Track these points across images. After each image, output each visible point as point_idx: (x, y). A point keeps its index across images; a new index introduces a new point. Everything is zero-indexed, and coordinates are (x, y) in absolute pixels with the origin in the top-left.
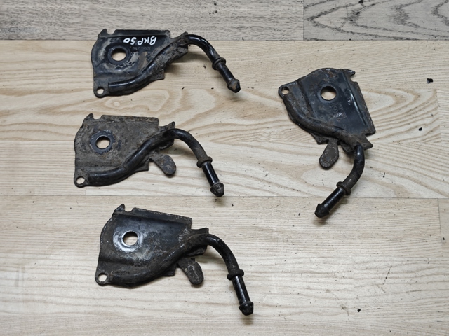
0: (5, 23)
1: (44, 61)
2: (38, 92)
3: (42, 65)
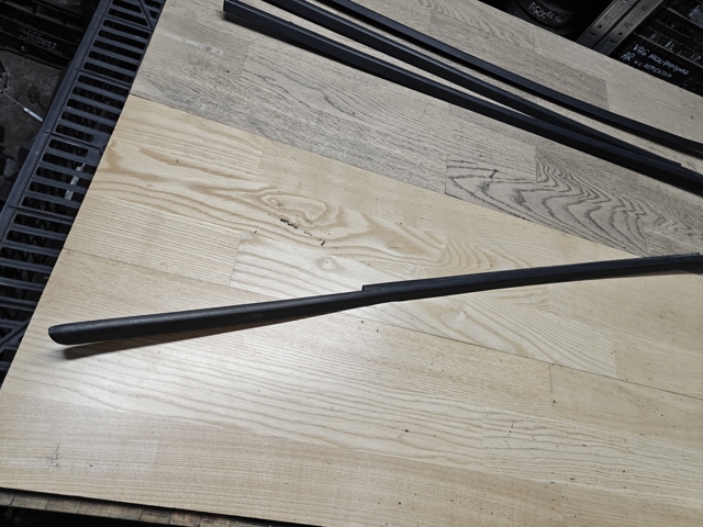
0: (169, 88)
1: (204, 139)
2: (192, 167)
3: (202, 142)
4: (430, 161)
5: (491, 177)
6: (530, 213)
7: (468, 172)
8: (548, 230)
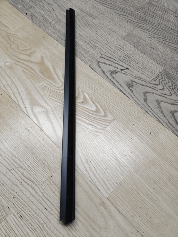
4: (94, 52)
5: (122, 70)
6: (131, 93)
7: (110, 63)
8: (136, 106)
